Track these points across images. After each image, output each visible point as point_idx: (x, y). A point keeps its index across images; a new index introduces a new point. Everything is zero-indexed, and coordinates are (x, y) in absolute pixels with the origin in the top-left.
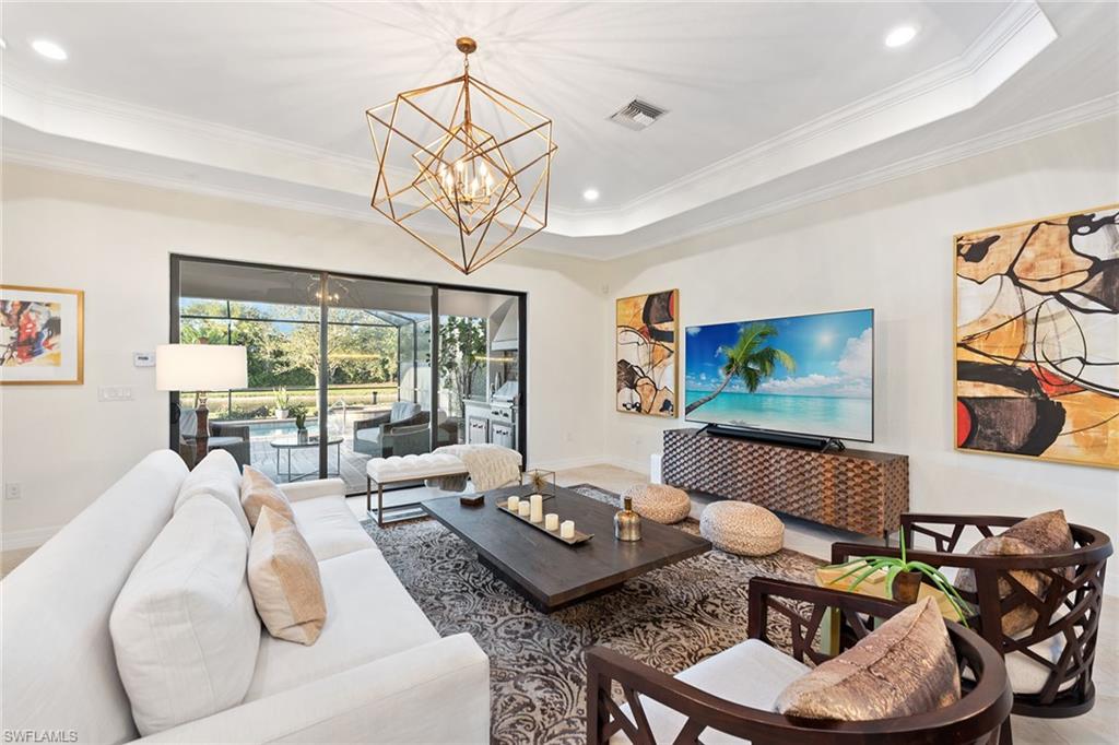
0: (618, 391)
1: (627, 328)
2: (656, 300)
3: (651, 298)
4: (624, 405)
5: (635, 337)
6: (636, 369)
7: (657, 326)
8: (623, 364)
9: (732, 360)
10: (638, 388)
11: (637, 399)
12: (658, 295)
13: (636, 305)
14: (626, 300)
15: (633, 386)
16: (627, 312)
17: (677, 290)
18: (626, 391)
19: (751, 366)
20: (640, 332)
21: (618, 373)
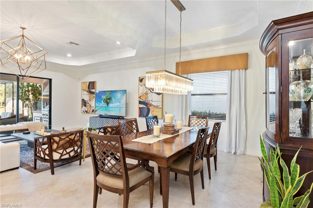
0: (82, 107)
1: (84, 90)
2: (91, 83)
3: (90, 83)
4: (83, 111)
5: (86, 93)
6: (86, 101)
7: (91, 90)
8: (83, 100)
9: (104, 99)
10: (87, 107)
11: (86, 110)
12: (91, 82)
13: (86, 84)
14: (84, 83)
15: (85, 106)
16: (84, 86)
17: (96, 82)
18: (84, 107)
19: (108, 101)
20: (87, 91)
21: (82, 102)
